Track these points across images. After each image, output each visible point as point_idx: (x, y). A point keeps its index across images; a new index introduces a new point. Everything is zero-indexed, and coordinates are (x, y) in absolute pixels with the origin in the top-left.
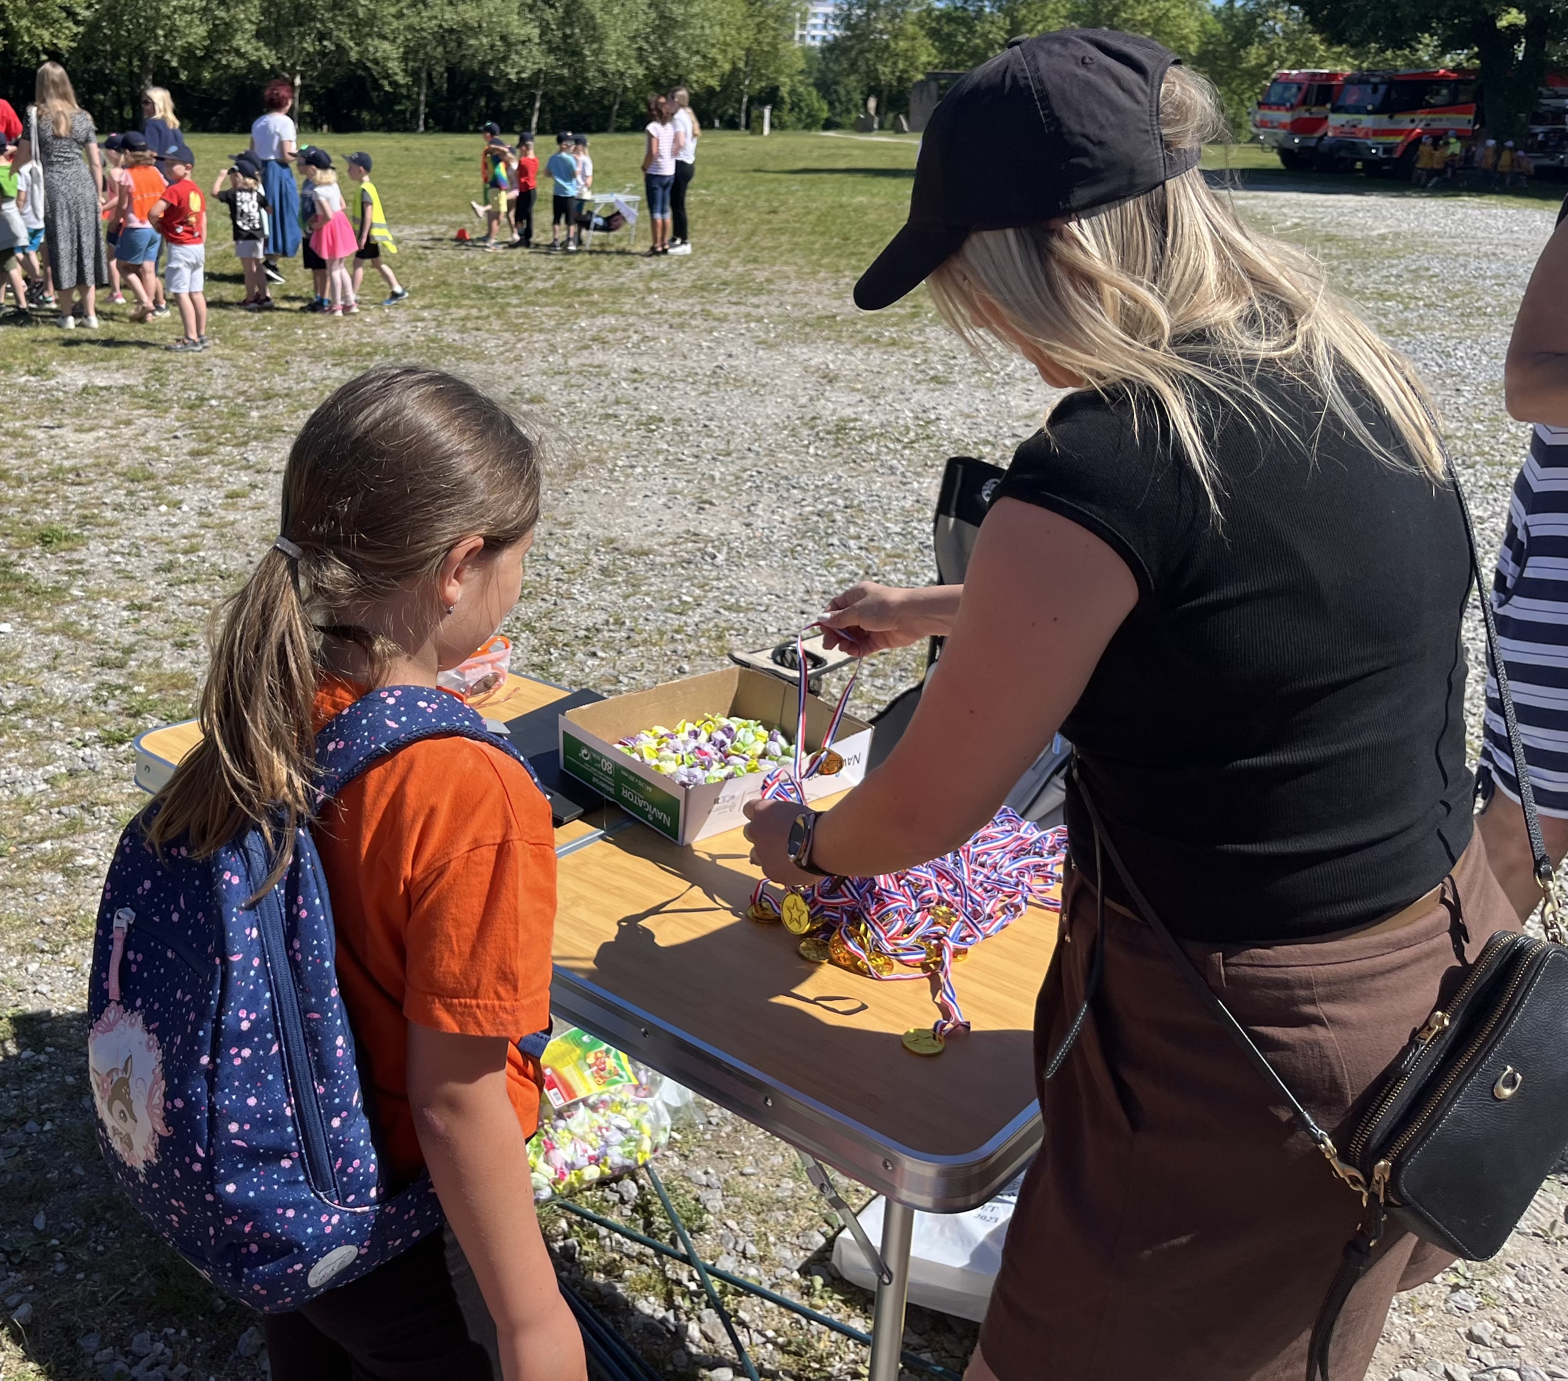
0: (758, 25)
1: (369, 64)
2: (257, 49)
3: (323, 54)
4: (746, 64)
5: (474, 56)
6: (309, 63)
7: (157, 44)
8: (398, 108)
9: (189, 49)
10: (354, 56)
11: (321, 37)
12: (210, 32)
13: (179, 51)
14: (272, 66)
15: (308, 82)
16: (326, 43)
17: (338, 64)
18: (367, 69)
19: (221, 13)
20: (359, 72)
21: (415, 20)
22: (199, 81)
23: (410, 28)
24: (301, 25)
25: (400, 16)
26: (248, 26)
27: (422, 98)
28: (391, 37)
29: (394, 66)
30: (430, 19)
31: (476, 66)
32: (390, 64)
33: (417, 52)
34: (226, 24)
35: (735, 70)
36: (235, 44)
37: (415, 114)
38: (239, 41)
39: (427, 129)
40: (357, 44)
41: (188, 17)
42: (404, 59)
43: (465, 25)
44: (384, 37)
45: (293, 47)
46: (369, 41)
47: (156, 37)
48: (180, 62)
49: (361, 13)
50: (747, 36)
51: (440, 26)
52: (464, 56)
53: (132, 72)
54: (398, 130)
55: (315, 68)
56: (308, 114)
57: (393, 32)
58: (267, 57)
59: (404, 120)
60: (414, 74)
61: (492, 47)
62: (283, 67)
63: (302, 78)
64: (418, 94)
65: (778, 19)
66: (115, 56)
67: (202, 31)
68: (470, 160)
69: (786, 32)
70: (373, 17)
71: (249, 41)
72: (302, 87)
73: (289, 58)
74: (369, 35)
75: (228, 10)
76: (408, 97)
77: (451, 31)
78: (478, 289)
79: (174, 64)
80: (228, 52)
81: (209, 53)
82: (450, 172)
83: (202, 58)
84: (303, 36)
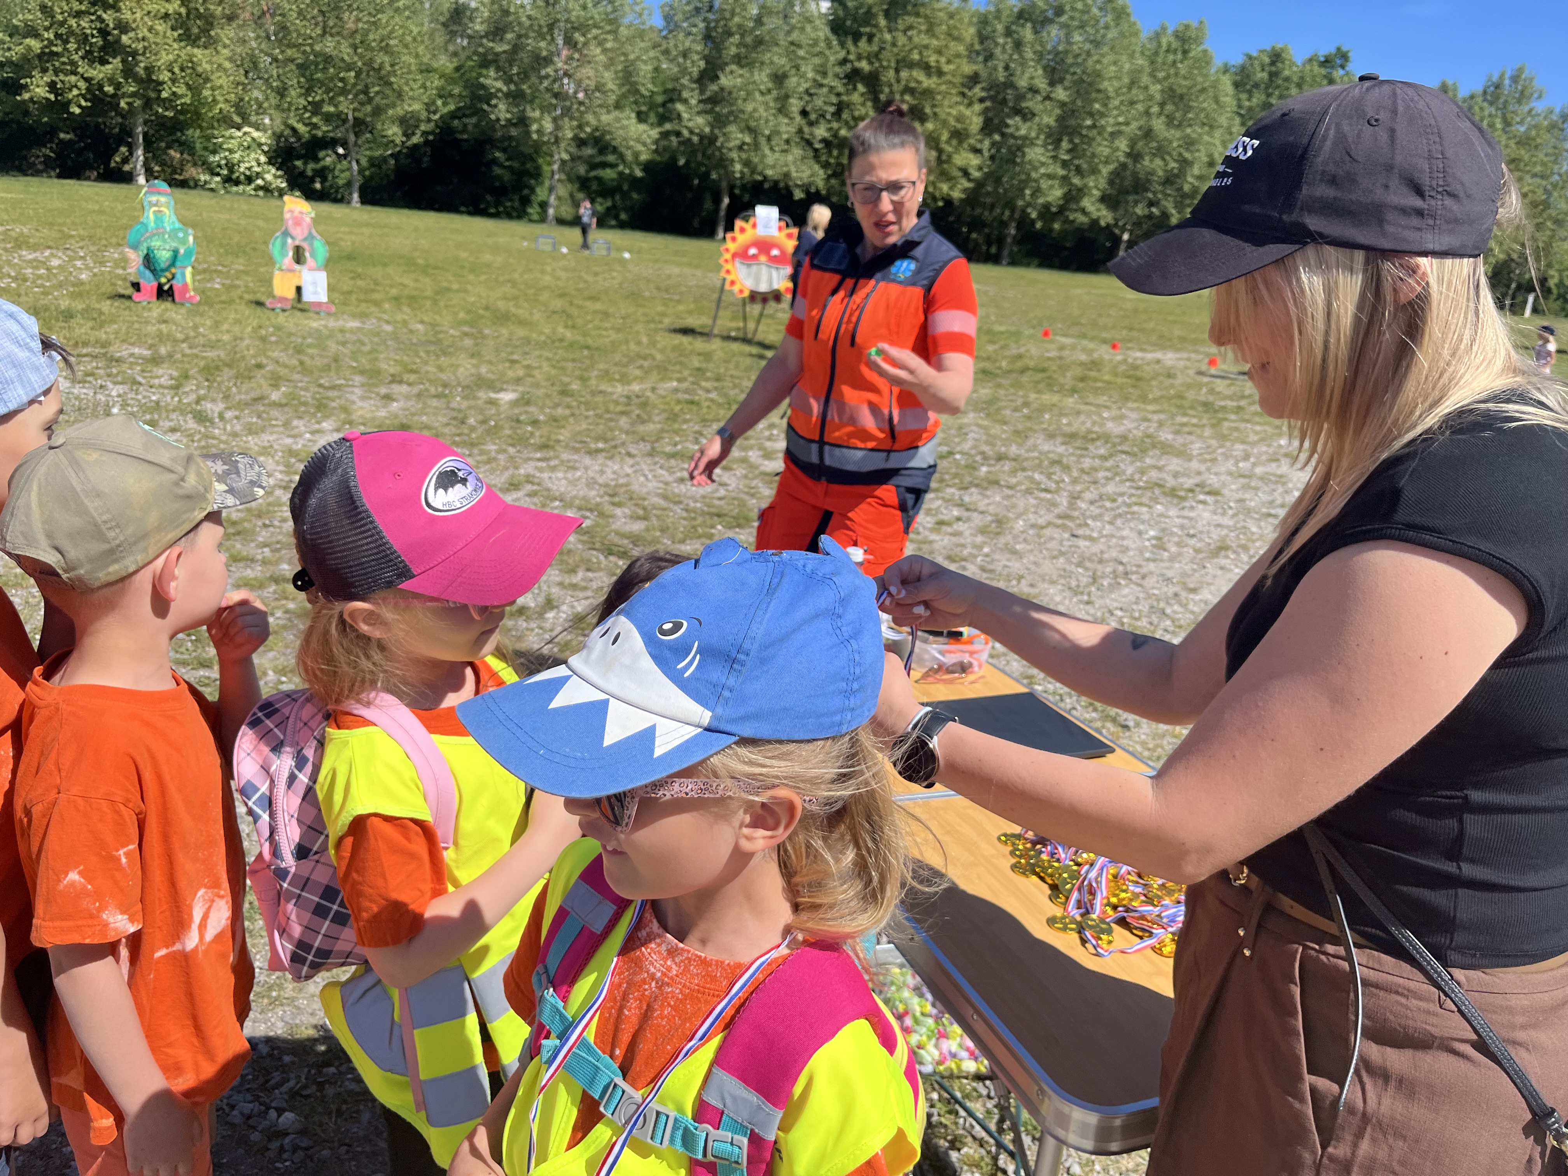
2: (1099, 210)
3: (1150, 217)
6: (1138, 223)
7: (1024, 200)
9: (1047, 207)
11: (1151, 204)
12: (1065, 195)
13: (1039, 207)
14: (1107, 224)
15: (1133, 238)
16: (1153, 209)
19: (1076, 181)
22: (1051, 230)
24: (1137, 194)
26: (1095, 192)
34: (1078, 189)
36: (1082, 204)
38: (1087, 203)
40: (1178, 213)
41: (1051, 182)
45: (1126, 211)
47: (1025, 195)
48: (1038, 214)
49: (1186, 188)
53: (1002, 220)
55: (1141, 228)
58: (1105, 216)
62: (1116, 225)
63: (1130, 234)
66: (992, 207)
67: (1059, 193)
71: (1093, 203)
72: (1128, 241)
73: (1122, 219)
75: (1082, 179)
79: (1034, 216)
80: (1076, 210)
81: (1060, 212)
83: (1056, 213)
84: (1136, 202)
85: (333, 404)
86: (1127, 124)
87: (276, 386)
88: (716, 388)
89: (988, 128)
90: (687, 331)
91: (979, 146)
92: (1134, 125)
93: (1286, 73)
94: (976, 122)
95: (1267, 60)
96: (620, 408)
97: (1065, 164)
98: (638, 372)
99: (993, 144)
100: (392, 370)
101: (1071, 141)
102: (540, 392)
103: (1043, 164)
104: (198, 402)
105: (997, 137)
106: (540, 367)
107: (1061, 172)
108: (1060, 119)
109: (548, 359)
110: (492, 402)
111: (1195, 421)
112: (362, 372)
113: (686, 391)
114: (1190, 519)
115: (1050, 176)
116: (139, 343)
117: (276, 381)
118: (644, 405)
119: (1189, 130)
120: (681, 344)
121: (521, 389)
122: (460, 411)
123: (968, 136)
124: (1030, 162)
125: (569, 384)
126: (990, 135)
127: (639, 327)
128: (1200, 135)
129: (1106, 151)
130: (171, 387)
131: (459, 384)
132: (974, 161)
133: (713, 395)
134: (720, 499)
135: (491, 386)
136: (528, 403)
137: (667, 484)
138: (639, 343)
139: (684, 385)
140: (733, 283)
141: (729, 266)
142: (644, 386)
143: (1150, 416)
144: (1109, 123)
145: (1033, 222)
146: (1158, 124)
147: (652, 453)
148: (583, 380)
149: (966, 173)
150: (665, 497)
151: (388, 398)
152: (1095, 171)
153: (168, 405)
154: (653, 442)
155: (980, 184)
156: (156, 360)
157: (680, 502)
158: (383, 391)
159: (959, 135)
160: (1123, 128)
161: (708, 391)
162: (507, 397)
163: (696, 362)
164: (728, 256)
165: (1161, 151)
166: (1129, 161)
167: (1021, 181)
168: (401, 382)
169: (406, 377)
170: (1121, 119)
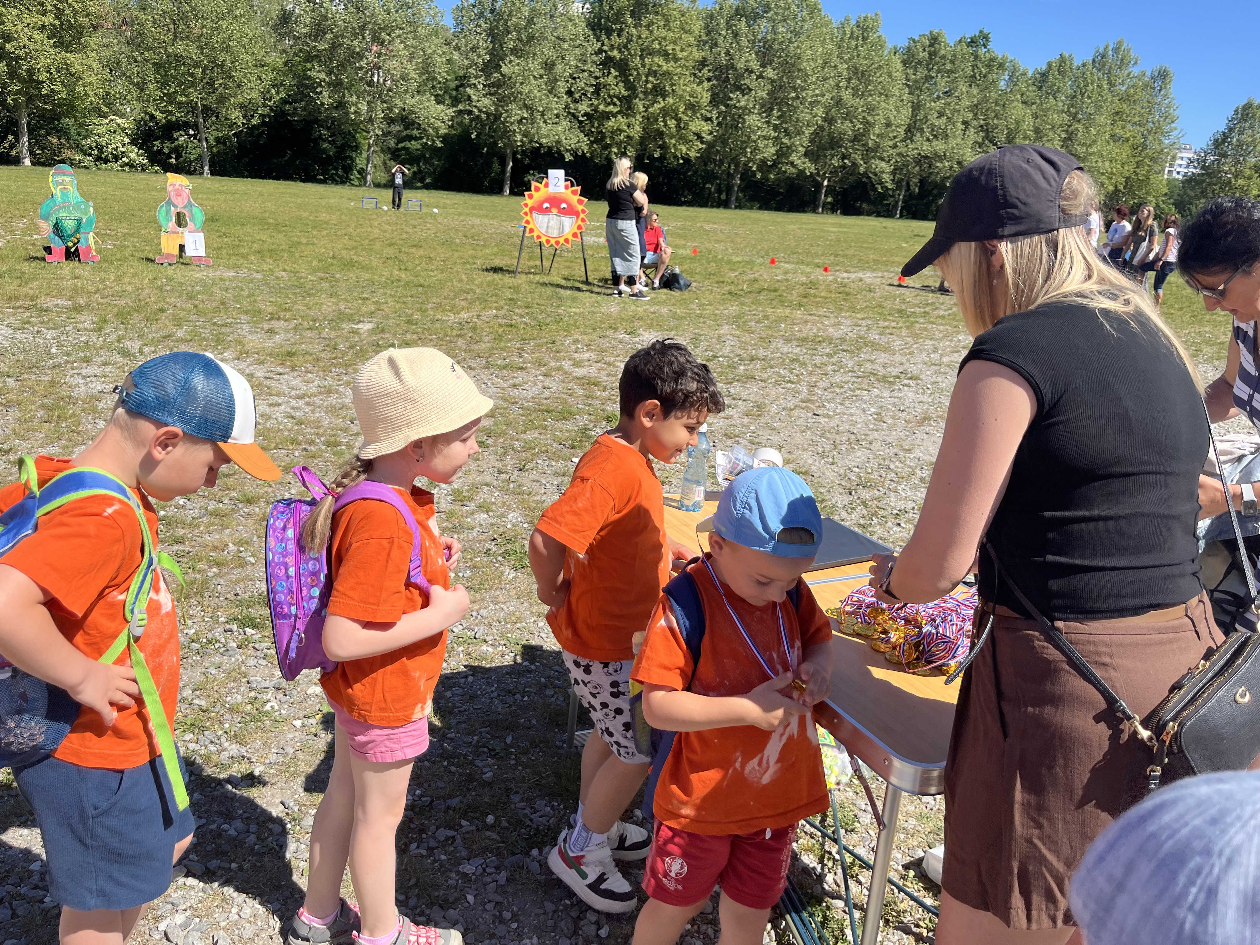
0: (1137, 163)
1: (870, 175)
2: (804, 163)
3: (844, 167)
4: (1125, 188)
5: (938, 173)
6: (834, 172)
7: (745, 156)
8: (885, 202)
9: (764, 161)
10: (862, 170)
11: (844, 157)
12: (777, 151)
13: (758, 162)
14: (811, 173)
15: (831, 184)
16: (846, 161)
17: (851, 175)
18: (869, 178)
19: (785, 140)
20: (864, 179)
21: (903, 150)
22: (768, 180)
23: (900, 154)
24: (833, 149)
25: (895, 146)
26: (800, 149)
27: (901, 197)
28: (887, 159)
29: (886, 177)
30: (913, 150)
31: (938, 179)
32: (884, 176)
33: (902, 169)
34: (787, 147)
35: (1117, 190)
36: (791, 159)
37: (895, 207)
38: (794, 157)
39: (901, 216)
40: (865, 163)
41: (766, 142)
42: (893, 173)
43: (936, 154)
44: (882, 159)
45: (826, 163)
46: (873, 161)
47: (746, 152)
48: (757, 168)
49: (871, 144)
50: (1129, 169)
51: (920, 154)
52: (931, 173)
53: (729, 172)
54: (883, 216)
55: (837, 176)
56: (830, 203)
57: (888, 156)
58: (809, 168)
59: (888, 210)
60: (898, 184)
61: (951, 168)
62: (818, 174)
63: (829, 181)
64: (899, 195)
65: (1152, 159)
66: (721, 162)
67: (773, 150)
68: (923, 236)
69: (1157, 168)
70: (877, 146)
71: (799, 158)
72: (828, 186)
73: (822, 169)
74: (873, 157)
75: (790, 139)
76: (893, 196)
77: (926, 157)
78: (900, 311)
79: (754, 169)
80: (787, 164)
81: (775, 165)
82: (907, 242)
83: (771, 166)
84: (833, 156)
85: (229, 339)
86: (823, 96)
87: (180, 326)
88: (527, 314)
89: (715, 101)
90: (496, 270)
91: (709, 115)
92: (828, 96)
93: (943, 52)
94: (706, 97)
95: (928, 43)
96: (455, 333)
97: (776, 128)
98: (463, 303)
99: (720, 113)
100: (270, 309)
101: (780, 110)
102: (391, 322)
103: (759, 128)
104: (119, 341)
105: (723, 108)
106: (386, 303)
107: (774, 134)
108: (771, 93)
109: (391, 296)
110: (355, 332)
111: (894, 324)
112: (246, 312)
113: (504, 317)
114: (900, 398)
115: (765, 138)
116: (59, 296)
117: (178, 322)
118: (474, 329)
119: (870, 99)
120: (494, 280)
121: (375, 320)
122: (330, 339)
123: (700, 108)
124: (749, 127)
125: (412, 315)
126: (716, 106)
127: (458, 268)
128: (879, 102)
129: (808, 117)
130: (94, 330)
131: (325, 319)
132: (706, 127)
133: (526, 319)
134: (546, 399)
135: (350, 319)
136: (383, 331)
137: (503, 389)
138: (461, 281)
139: (502, 312)
140: (532, 231)
141: (528, 218)
142: (471, 314)
143: (860, 322)
144: (808, 95)
145: (754, 174)
146: (846, 95)
147: (488, 366)
148: (423, 311)
149: (699, 137)
150: (505, 400)
151: (271, 331)
152: (799, 133)
153: (95, 344)
154: (487, 358)
155: (711, 145)
156: (77, 309)
157: (517, 403)
158: (266, 326)
159: (692, 107)
160: (819, 98)
161: (521, 316)
162: (365, 327)
163: (508, 294)
164: (527, 210)
165: (849, 116)
166: (826, 125)
167: (742, 142)
168: (279, 319)
169: (282, 315)
170: (817, 92)
